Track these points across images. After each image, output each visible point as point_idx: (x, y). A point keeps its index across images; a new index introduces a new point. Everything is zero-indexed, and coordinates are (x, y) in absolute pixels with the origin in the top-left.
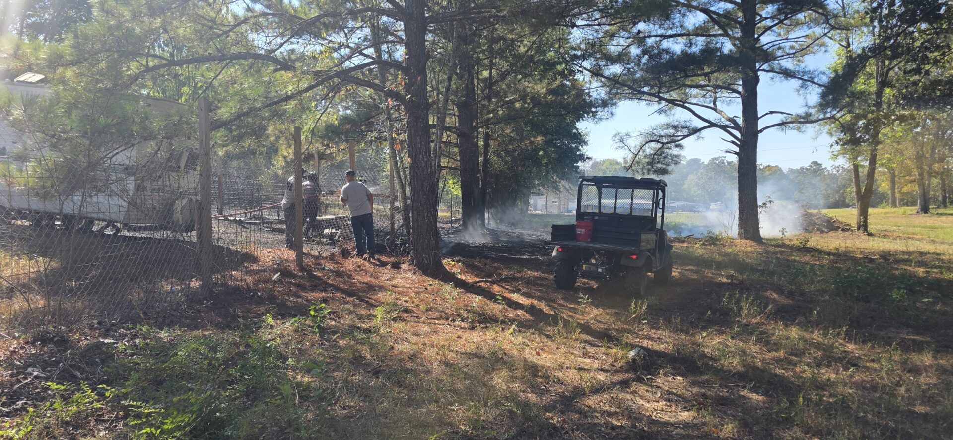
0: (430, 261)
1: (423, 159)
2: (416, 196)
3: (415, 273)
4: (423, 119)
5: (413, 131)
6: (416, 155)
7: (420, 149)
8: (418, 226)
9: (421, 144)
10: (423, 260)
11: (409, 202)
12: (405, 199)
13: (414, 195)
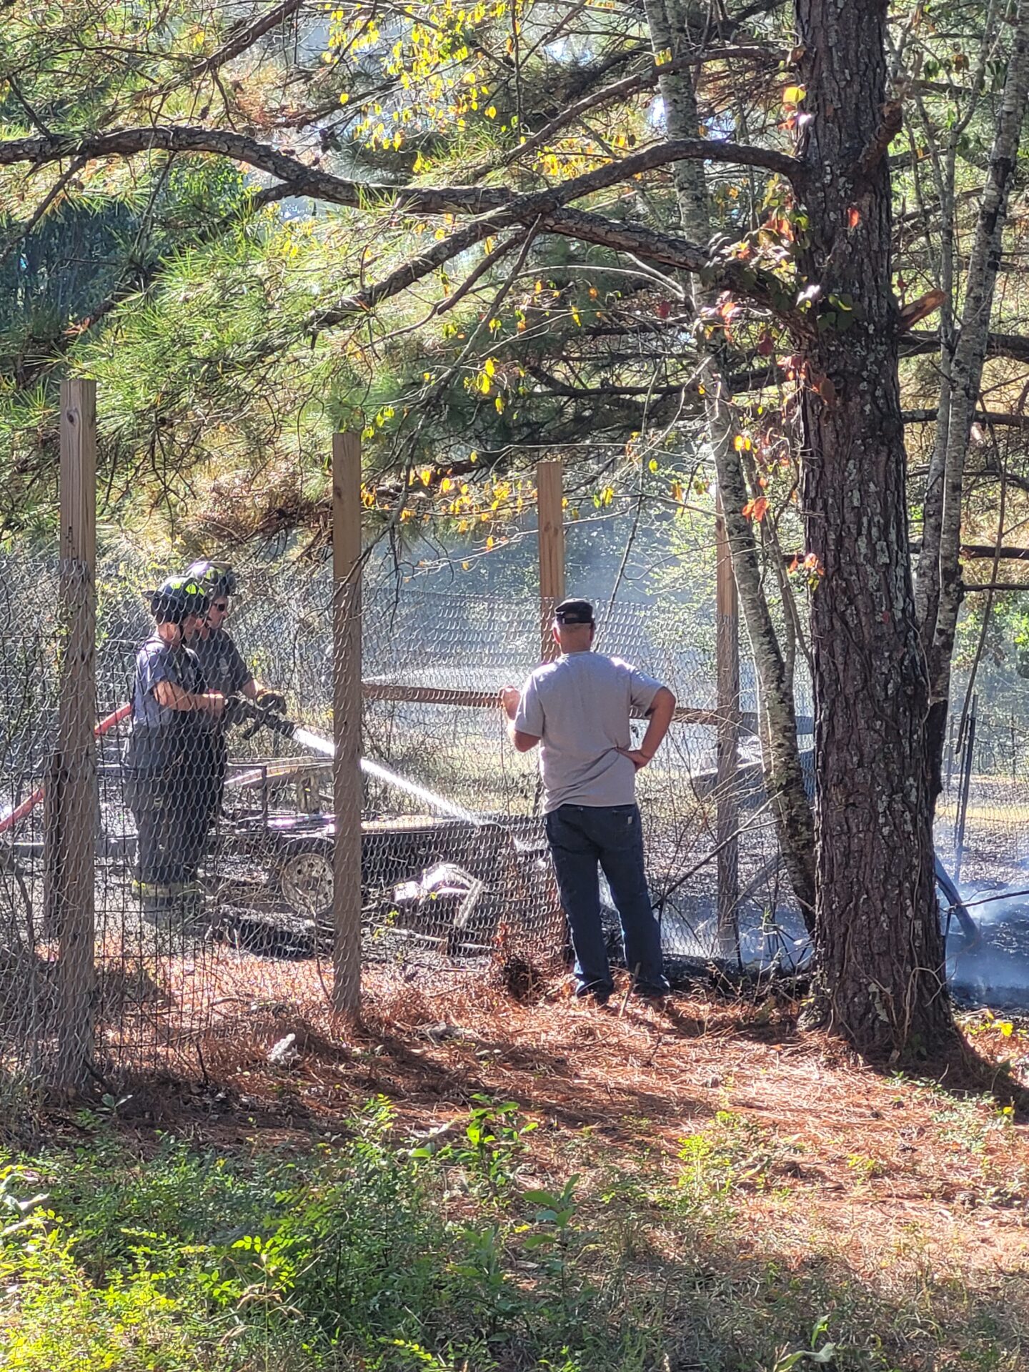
0: (900, 1010)
1: (871, 560)
2: (840, 720)
3: (832, 1064)
4: (874, 383)
5: (829, 437)
6: (839, 541)
7: (859, 512)
8: (847, 854)
9: (864, 495)
10: (869, 1007)
11: (806, 743)
12: (790, 729)
13: (830, 718)
